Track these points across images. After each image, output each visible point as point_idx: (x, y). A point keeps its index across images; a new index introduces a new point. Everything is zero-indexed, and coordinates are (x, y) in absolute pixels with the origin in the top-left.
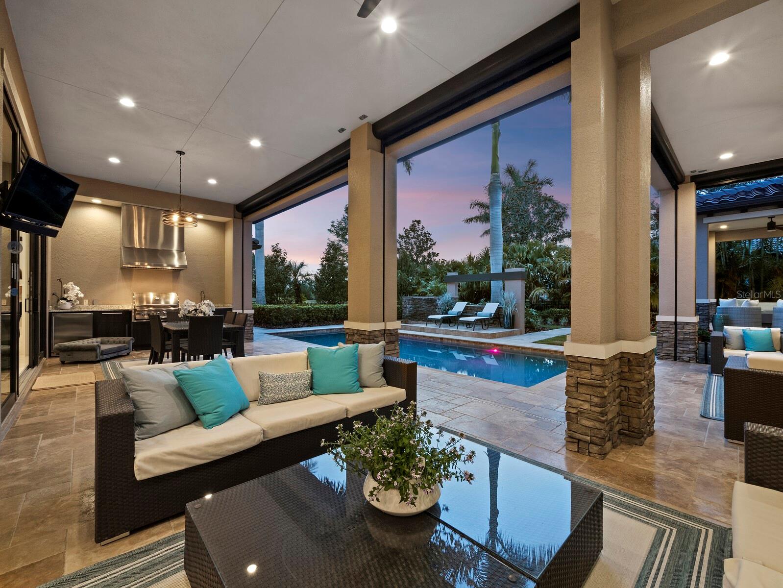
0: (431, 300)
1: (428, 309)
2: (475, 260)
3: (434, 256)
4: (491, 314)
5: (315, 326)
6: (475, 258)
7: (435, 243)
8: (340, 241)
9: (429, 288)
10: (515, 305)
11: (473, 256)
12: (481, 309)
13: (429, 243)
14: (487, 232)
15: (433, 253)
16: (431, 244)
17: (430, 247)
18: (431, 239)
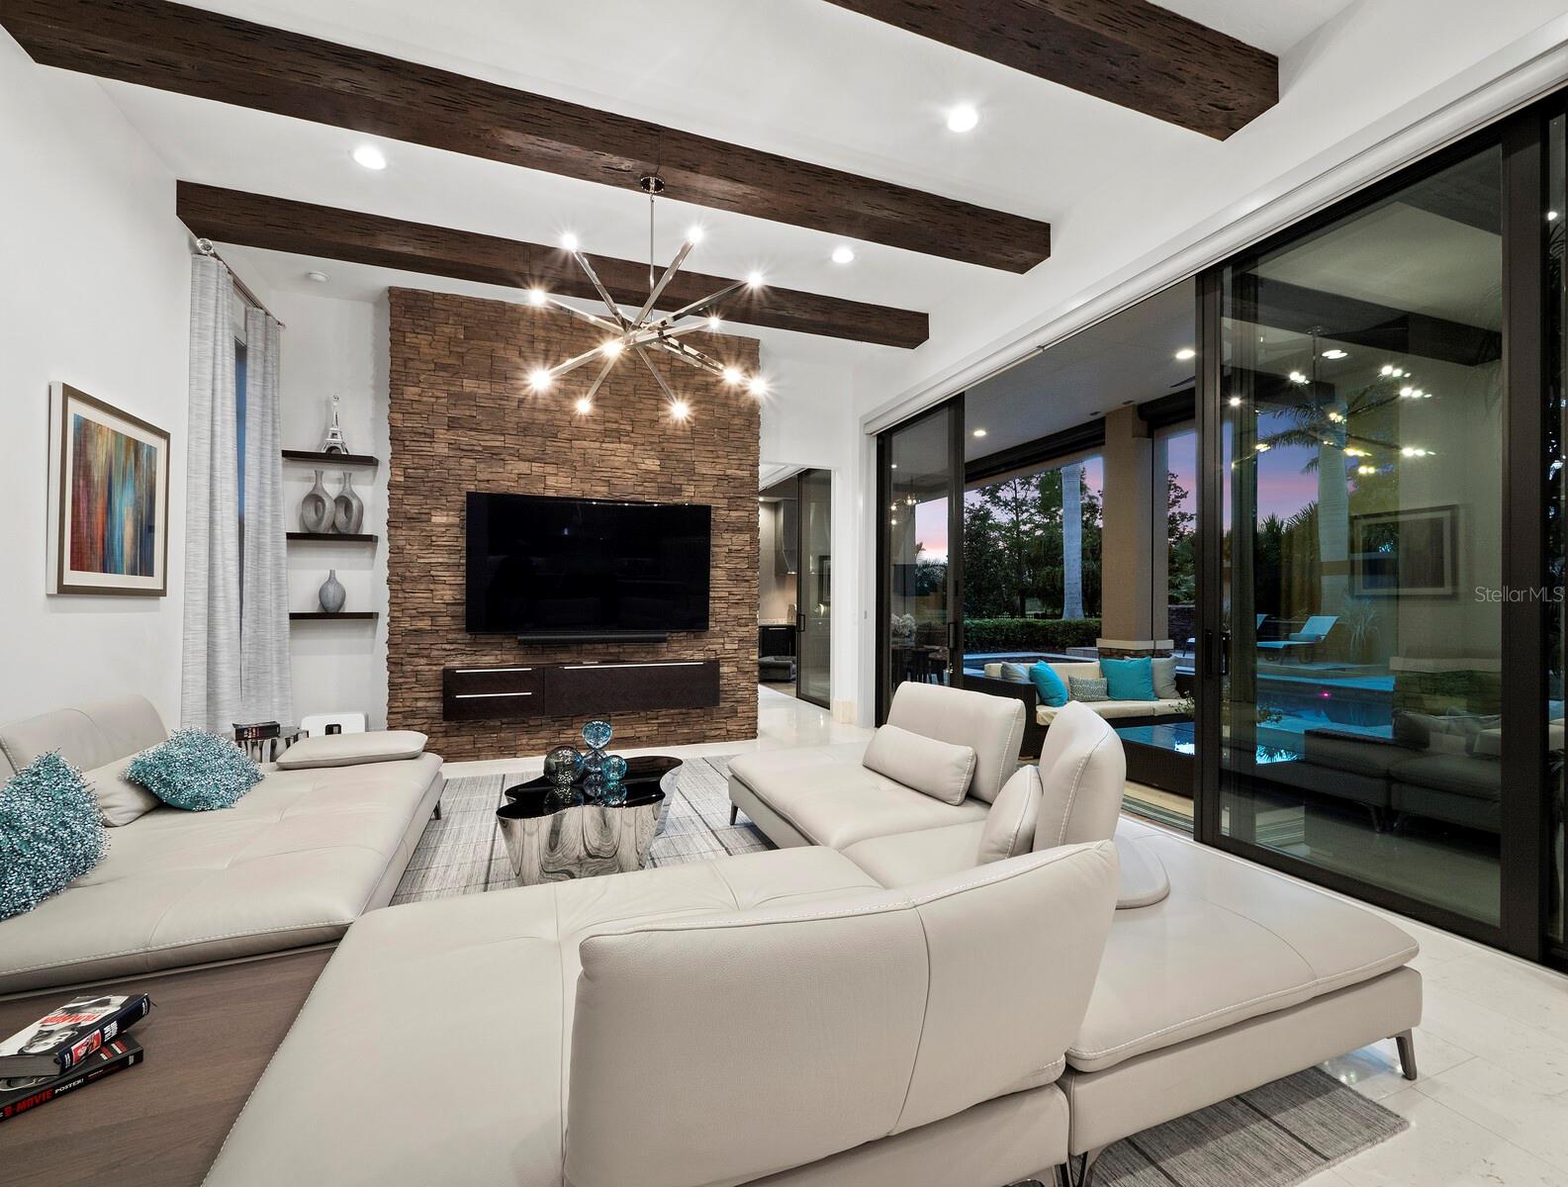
0: (1189, 612)
1: (1184, 627)
2: (1284, 530)
3: (1183, 520)
4: (1318, 637)
5: (977, 653)
6: (1285, 525)
7: (1187, 493)
8: (987, 502)
9: (1184, 589)
10: (1372, 620)
11: (1278, 521)
12: (1300, 628)
13: (1173, 494)
14: (1314, 463)
15: (1180, 513)
16: (1177, 497)
17: (1174, 503)
18: (1176, 487)
